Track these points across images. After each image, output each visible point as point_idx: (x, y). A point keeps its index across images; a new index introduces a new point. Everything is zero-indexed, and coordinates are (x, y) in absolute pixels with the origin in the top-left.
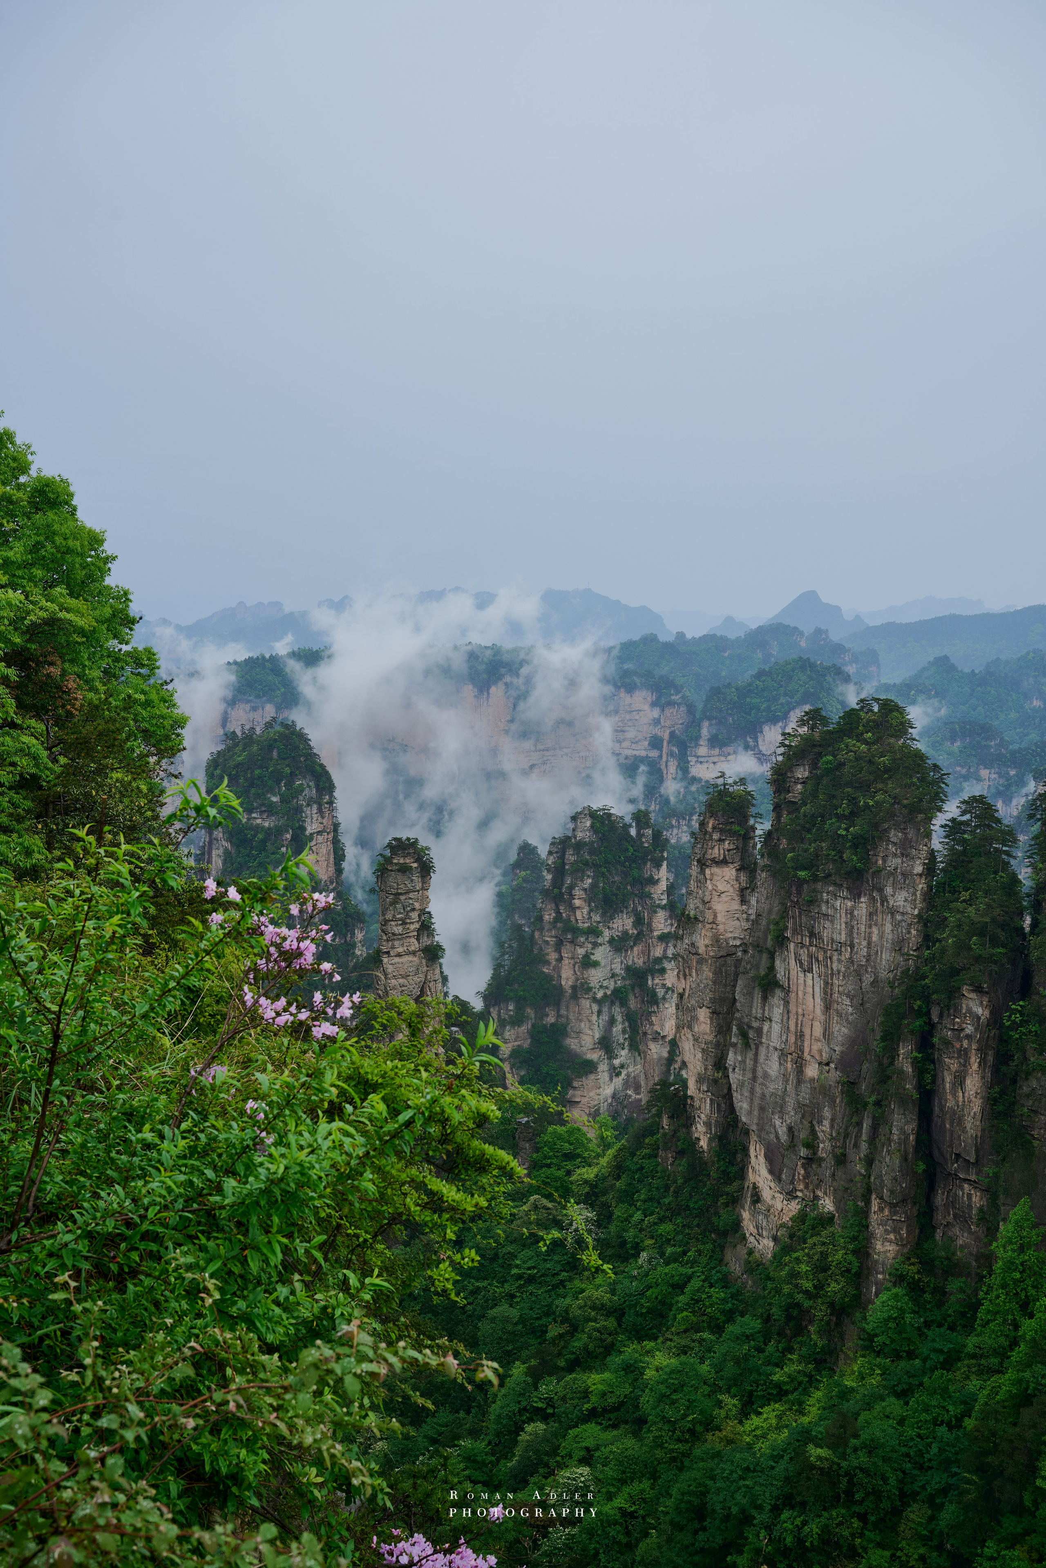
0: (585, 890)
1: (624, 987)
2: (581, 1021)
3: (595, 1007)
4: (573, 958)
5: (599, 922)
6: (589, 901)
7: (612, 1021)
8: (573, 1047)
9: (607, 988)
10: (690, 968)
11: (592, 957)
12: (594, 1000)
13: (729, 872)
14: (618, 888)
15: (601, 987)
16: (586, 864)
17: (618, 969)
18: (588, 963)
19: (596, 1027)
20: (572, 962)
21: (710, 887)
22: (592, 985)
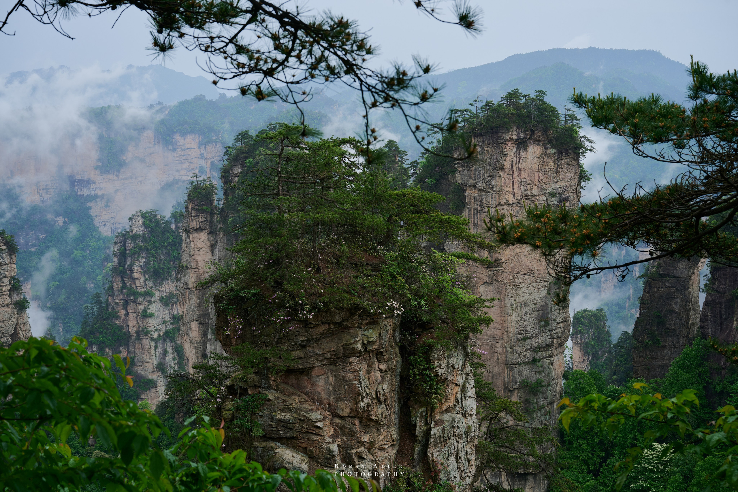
0: (141, 266)
1: (172, 329)
2: (144, 354)
3: (153, 344)
4: (135, 313)
5: (152, 287)
6: (144, 273)
7: (165, 353)
8: (139, 372)
9: (160, 331)
10: (185, 298)
11: (148, 311)
12: (152, 339)
13: (203, 236)
14: (164, 264)
15: (156, 330)
16: (140, 249)
17: (167, 318)
18: (146, 315)
19: (154, 357)
20: (135, 315)
21: (193, 246)
22: (150, 329)
